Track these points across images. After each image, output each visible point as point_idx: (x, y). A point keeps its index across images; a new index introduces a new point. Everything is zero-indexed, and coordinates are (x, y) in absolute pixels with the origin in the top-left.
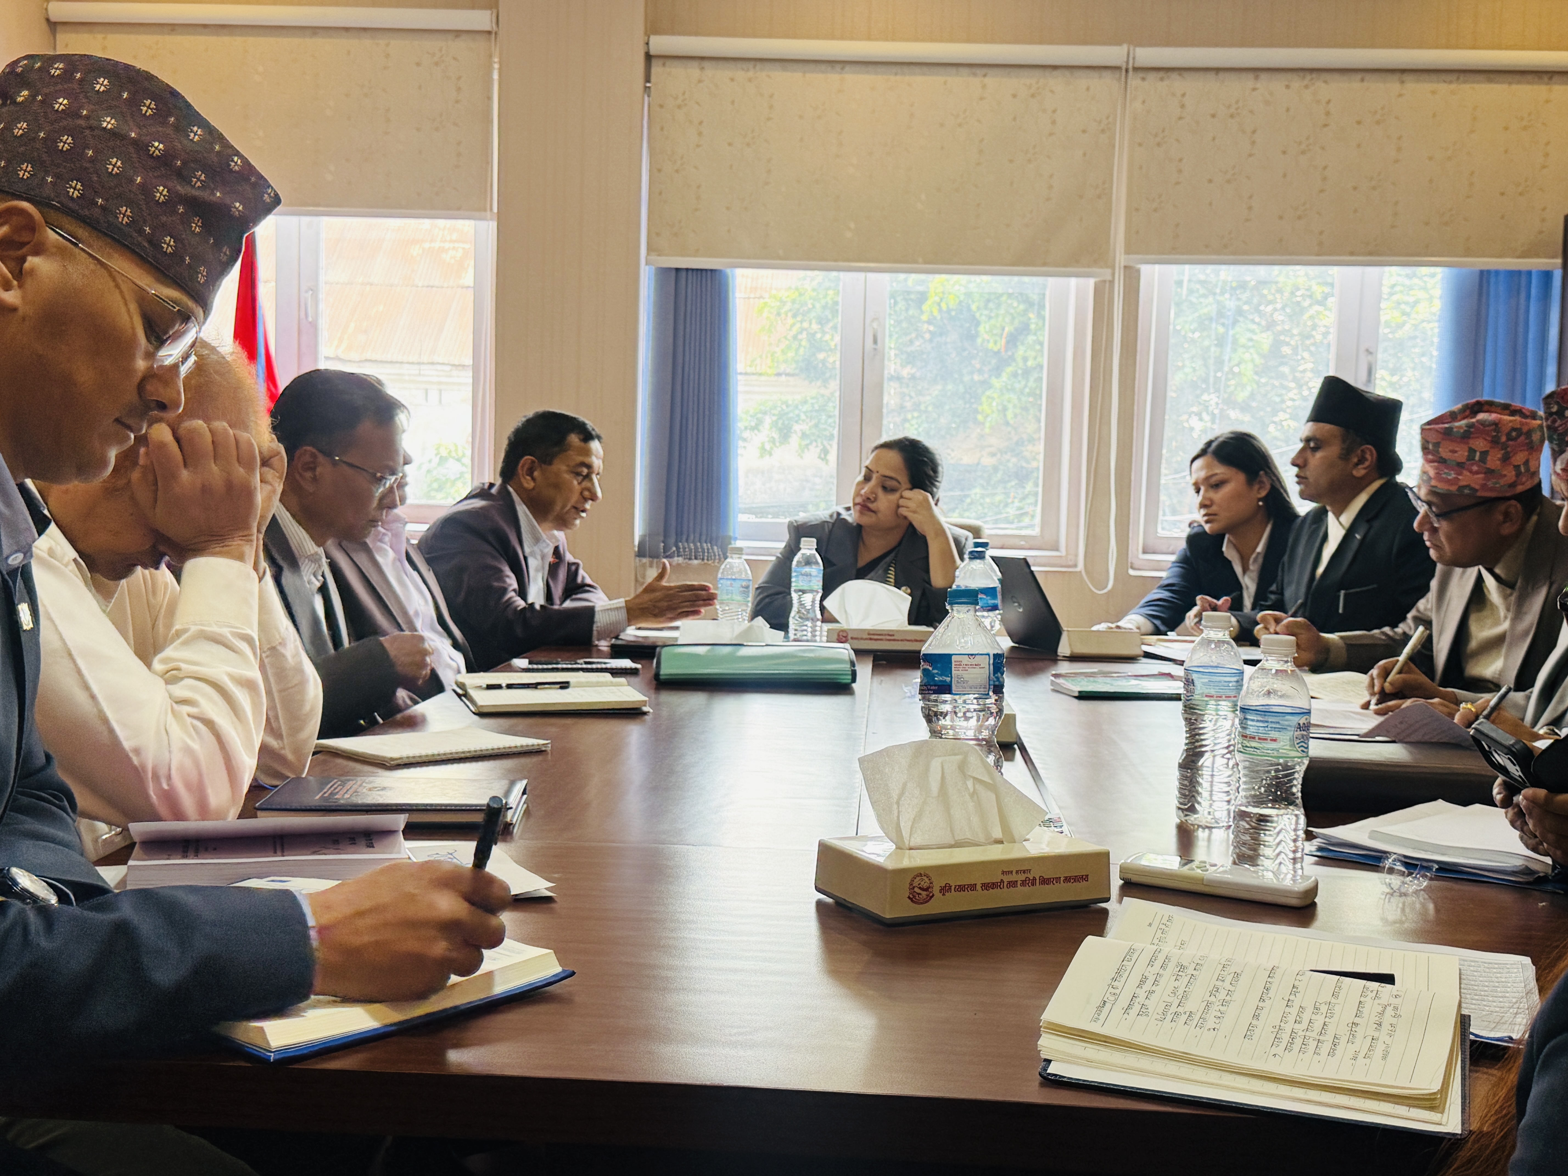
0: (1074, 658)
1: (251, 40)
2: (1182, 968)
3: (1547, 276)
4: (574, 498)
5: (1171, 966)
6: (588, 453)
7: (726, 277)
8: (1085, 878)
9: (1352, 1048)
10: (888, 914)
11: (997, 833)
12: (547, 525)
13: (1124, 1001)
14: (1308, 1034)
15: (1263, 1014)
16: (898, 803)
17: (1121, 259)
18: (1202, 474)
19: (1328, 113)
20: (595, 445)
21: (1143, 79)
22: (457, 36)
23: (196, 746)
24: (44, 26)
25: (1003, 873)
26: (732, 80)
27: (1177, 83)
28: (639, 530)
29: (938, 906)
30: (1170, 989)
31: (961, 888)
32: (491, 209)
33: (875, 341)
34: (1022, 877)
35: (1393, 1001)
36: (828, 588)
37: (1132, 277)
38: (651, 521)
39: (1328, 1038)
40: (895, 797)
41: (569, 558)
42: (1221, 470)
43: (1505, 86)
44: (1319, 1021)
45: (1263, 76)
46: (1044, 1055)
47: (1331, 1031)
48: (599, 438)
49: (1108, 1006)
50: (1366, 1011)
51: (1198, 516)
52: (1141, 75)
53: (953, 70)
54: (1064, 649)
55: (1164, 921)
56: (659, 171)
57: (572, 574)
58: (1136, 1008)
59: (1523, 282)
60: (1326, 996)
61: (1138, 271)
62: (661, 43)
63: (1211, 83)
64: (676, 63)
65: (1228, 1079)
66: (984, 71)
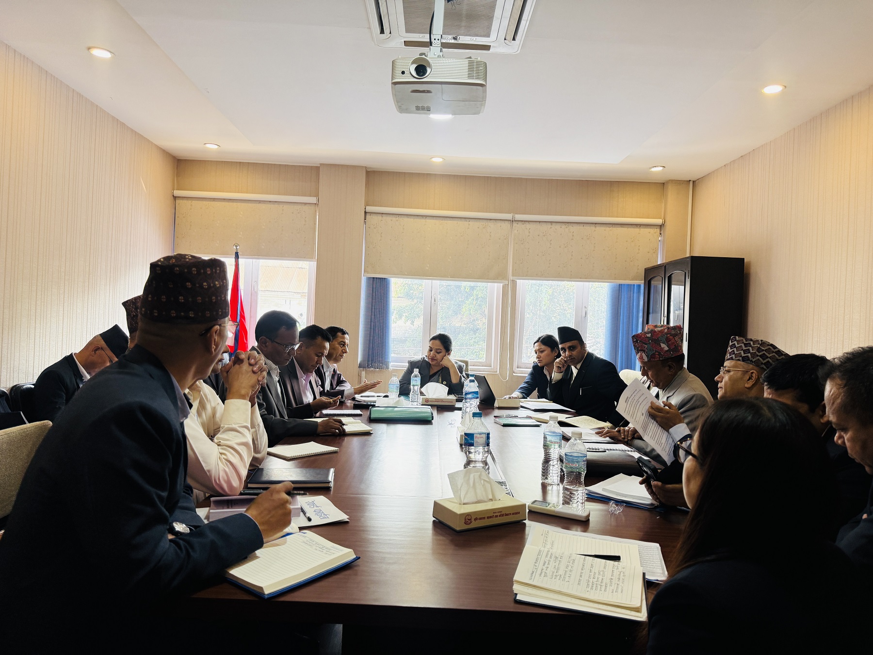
0: (500, 408)
1: (239, 204)
2: (556, 558)
3: (639, 286)
4: (340, 352)
5: (553, 557)
6: (344, 338)
7: (389, 281)
8: (519, 513)
9: (612, 588)
10: (458, 529)
11: (491, 497)
12: (332, 362)
13: (539, 571)
14: (598, 583)
15: (583, 575)
16: (460, 490)
17: (511, 278)
18: (537, 348)
19: (573, 236)
20: (346, 336)
21: (517, 224)
22: (305, 205)
23: (227, 470)
24: (172, 198)
25: (494, 513)
26: (392, 220)
27: (528, 226)
28: (360, 359)
29: (474, 525)
30: (553, 567)
31: (480, 519)
32: (315, 258)
33: (435, 301)
34: (499, 514)
35: (623, 570)
36: (422, 385)
37: (514, 283)
38: (364, 356)
39: (604, 584)
40: (459, 487)
41: (338, 372)
42: (543, 347)
43: (626, 229)
44: (601, 577)
45: (554, 224)
46: (515, 592)
47: (604, 581)
48: (347, 334)
49: (534, 573)
50: (615, 574)
51: (536, 360)
52: (517, 222)
53: (460, 219)
54: (496, 405)
55: (546, 533)
56: (368, 247)
57: (339, 377)
58: (543, 573)
59: (632, 287)
60: (602, 569)
61: (516, 282)
62: (369, 209)
63: (538, 226)
64: (374, 215)
65: (574, 601)
66: (469, 220)
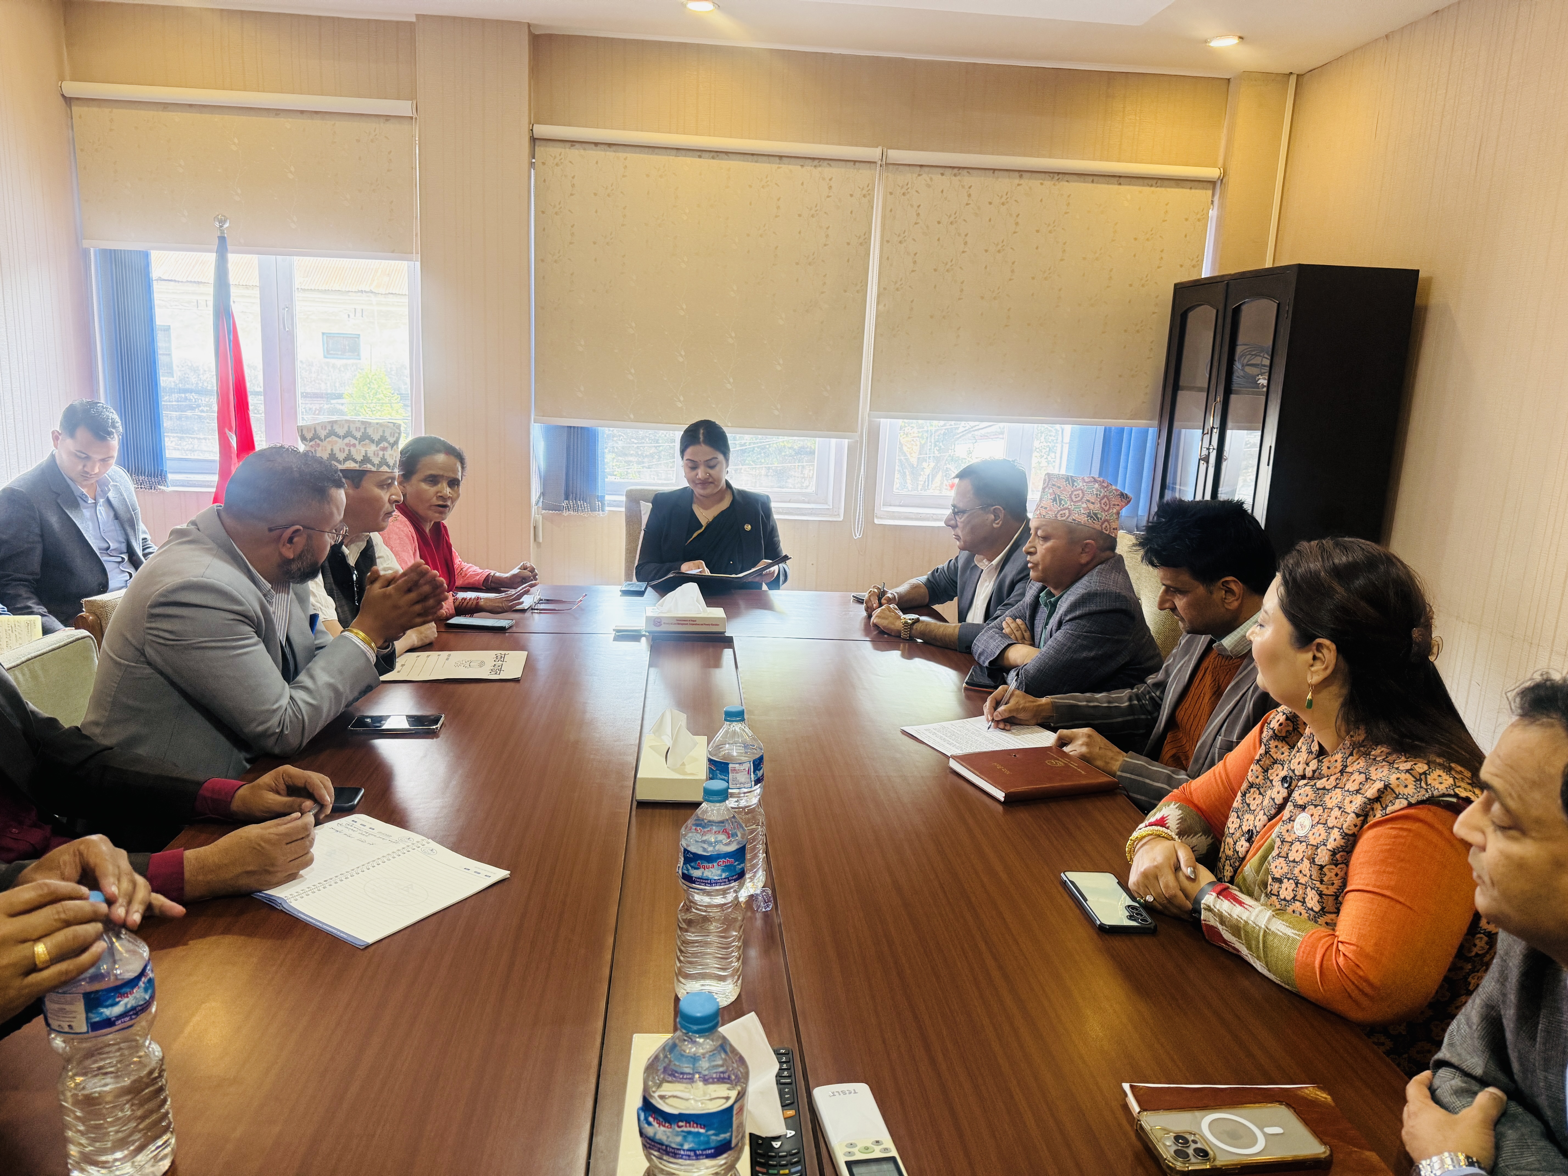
1: (228, 117)
22: (387, 120)
24: (60, 101)
32: (416, 253)
62: (541, 130)
64: (553, 144)
